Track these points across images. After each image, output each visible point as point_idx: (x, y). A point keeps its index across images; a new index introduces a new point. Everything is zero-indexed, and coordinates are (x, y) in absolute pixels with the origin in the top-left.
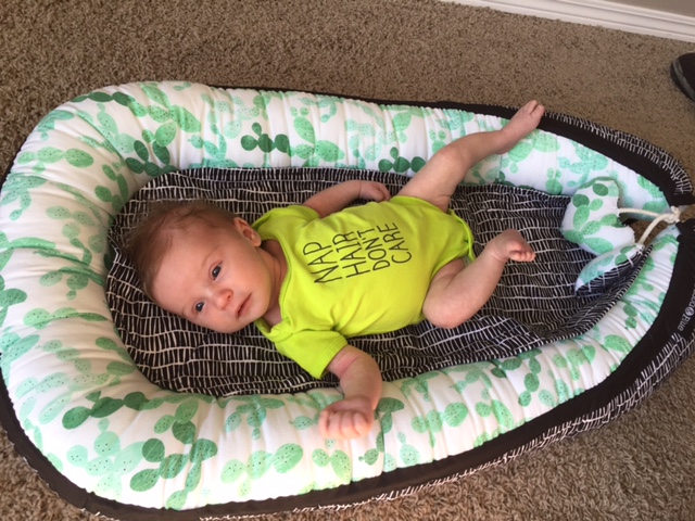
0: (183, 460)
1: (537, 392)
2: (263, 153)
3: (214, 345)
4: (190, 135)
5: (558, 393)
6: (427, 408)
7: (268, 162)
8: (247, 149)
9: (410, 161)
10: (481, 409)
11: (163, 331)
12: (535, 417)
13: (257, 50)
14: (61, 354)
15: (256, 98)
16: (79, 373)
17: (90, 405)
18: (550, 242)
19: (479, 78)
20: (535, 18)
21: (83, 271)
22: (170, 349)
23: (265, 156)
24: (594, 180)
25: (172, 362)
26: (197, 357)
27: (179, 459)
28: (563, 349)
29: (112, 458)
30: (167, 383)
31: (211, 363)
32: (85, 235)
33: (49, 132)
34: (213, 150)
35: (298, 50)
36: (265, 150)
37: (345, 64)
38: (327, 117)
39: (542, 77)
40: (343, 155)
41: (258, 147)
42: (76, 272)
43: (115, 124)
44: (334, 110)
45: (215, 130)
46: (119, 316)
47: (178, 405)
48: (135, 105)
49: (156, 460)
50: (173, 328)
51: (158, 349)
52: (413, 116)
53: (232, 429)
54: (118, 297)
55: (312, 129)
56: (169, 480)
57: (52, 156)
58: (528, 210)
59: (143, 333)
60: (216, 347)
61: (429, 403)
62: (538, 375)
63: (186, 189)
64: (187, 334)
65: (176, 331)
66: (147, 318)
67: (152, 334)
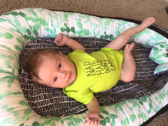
1: (153, 109)
3: (56, 97)
4: (45, 27)
5: (157, 109)
8: (62, 31)
9: (109, 35)
11: (39, 94)
12: (152, 116)
14: (8, 110)
15: (65, 15)
19: (121, 9)
21: (12, 76)
22: (42, 100)
23: (68, 34)
24: (160, 43)
25: (43, 105)
26: (51, 103)
30: (42, 113)
31: (55, 104)
32: (12, 63)
34: (52, 32)
36: (68, 32)
38: (86, 21)
39: (136, 9)
40: (91, 33)
41: (66, 31)
42: (10, 77)
43: (20, 24)
44: (88, 19)
45: (52, 25)
46: (25, 90)
48: (27, 17)
51: (38, 101)
52: (110, 22)
54: (24, 84)
55: (82, 25)
58: (139, 50)
59: (33, 96)
60: (56, 98)
61: (125, 115)
62: (152, 104)
63: (43, 44)
64: (47, 94)
65: (44, 94)
66: (34, 90)
67: (36, 95)
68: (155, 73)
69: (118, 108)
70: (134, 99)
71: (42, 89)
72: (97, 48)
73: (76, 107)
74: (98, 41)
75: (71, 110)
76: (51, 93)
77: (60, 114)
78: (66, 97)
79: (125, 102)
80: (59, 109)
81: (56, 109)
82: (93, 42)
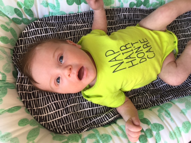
2: (77, 6)
6: (174, 126)
7: (80, 10)
8: (70, 5)
9: (143, 1)
11: (48, 103)
21: (3, 85)
22: (53, 112)
23: (78, 7)
25: (55, 118)
26: (66, 114)
30: (55, 129)
31: (72, 114)
34: (54, 7)
36: (78, 4)
40: (114, 2)
41: (75, 2)
51: (48, 113)
54: (24, 92)
59: (39, 107)
60: (73, 106)
61: (174, 123)
63: (44, 29)
64: (59, 102)
65: (54, 102)
66: (40, 98)
67: (44, 106)
69: (164, 113)
70: (186, 96)
71: (52, 95)
72: (126, 23)
73: (102, 115)
74: (126, 13)
75: (95, 120)
76: (64, 99)
77: (81, 128)
78: (87, 103)
79: (173, 101)
80: (78, 121)
81: (74, 121)
82: (119, 16)
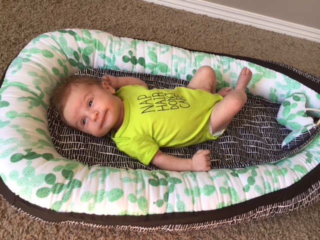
0: (64, 187)
1: (254, 186)
2: (132, 65)
3: (94, 144)
4: (100, 52)
5: (265, 188)
6: (193, 185)
7: (134, 70)
8: (125, 62)
10: (222, 190)
11: (71, 134)
12: (251, 198)
13: (140, 30)
14: (19, 131)
15: (133, 41)
16: (24, 139)
17: (25, 153)
18: (271, 124)
20: (273, 32)
21: (38, 100)
22: (72, 142)
24: (294, 94)
25: (72, 148)
26: (85, 148)
27: (62, 185)
28: (270, 168)
29: (30, 179)
31: (91, 151)
32: (43, 86)
33: (37, 42)
34: (109, 61)
35: (159, 32)
36: (133, 64)
37: (179, 40)
38: (164, 52)
40: (170, 70)
41: (130, 61)
42: (35, 99)
43: (66, 42)
44: (168, 50)
45: (111, 52)
46: (52, 123)
47: (67, 163)
48: (77, 36)
49: (51, 184)
50: (76, 134)
51: (67, 142)
52: (205, 57)
53: (91, 178)
54: (53, 117)
55: (156, 57)
56: (55, 195)
57: (35, 51)
58: (260, 108)
61: (195, 182)
62: (255, 177)
64: (82, 137)
67: (65, 135)
68: (284, 144)
78: (111, 148)
